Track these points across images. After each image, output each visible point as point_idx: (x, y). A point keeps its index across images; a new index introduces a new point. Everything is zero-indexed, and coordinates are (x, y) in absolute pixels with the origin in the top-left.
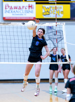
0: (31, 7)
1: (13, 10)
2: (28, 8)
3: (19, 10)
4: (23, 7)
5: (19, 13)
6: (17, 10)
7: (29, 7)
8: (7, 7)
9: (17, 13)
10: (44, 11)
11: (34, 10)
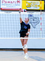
0: (19, 2)
1: (7, 4)
2: (16, 2)
3: (11, 4)
4: (14, 2)
5: (11, 6)
6: (10, 3)
7: (18, 2)
8: (3, 2)
9: (10, 6)
10: (27, 5)
11: (21, 4)
